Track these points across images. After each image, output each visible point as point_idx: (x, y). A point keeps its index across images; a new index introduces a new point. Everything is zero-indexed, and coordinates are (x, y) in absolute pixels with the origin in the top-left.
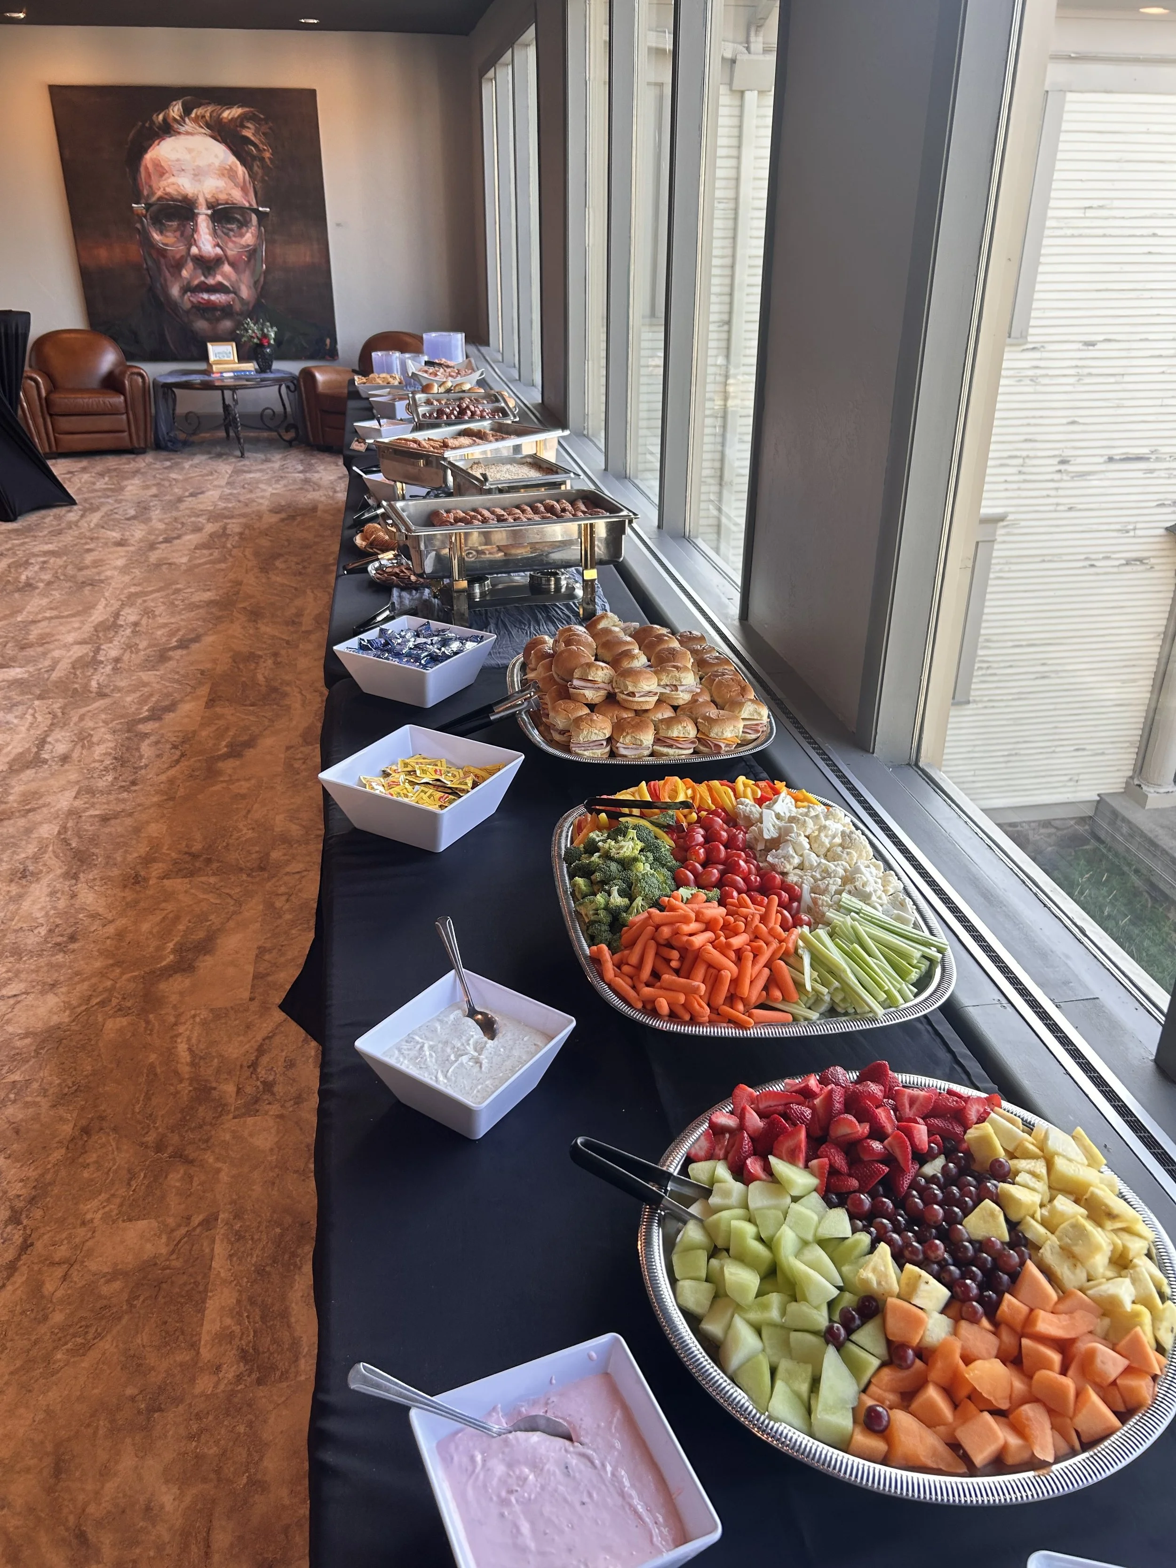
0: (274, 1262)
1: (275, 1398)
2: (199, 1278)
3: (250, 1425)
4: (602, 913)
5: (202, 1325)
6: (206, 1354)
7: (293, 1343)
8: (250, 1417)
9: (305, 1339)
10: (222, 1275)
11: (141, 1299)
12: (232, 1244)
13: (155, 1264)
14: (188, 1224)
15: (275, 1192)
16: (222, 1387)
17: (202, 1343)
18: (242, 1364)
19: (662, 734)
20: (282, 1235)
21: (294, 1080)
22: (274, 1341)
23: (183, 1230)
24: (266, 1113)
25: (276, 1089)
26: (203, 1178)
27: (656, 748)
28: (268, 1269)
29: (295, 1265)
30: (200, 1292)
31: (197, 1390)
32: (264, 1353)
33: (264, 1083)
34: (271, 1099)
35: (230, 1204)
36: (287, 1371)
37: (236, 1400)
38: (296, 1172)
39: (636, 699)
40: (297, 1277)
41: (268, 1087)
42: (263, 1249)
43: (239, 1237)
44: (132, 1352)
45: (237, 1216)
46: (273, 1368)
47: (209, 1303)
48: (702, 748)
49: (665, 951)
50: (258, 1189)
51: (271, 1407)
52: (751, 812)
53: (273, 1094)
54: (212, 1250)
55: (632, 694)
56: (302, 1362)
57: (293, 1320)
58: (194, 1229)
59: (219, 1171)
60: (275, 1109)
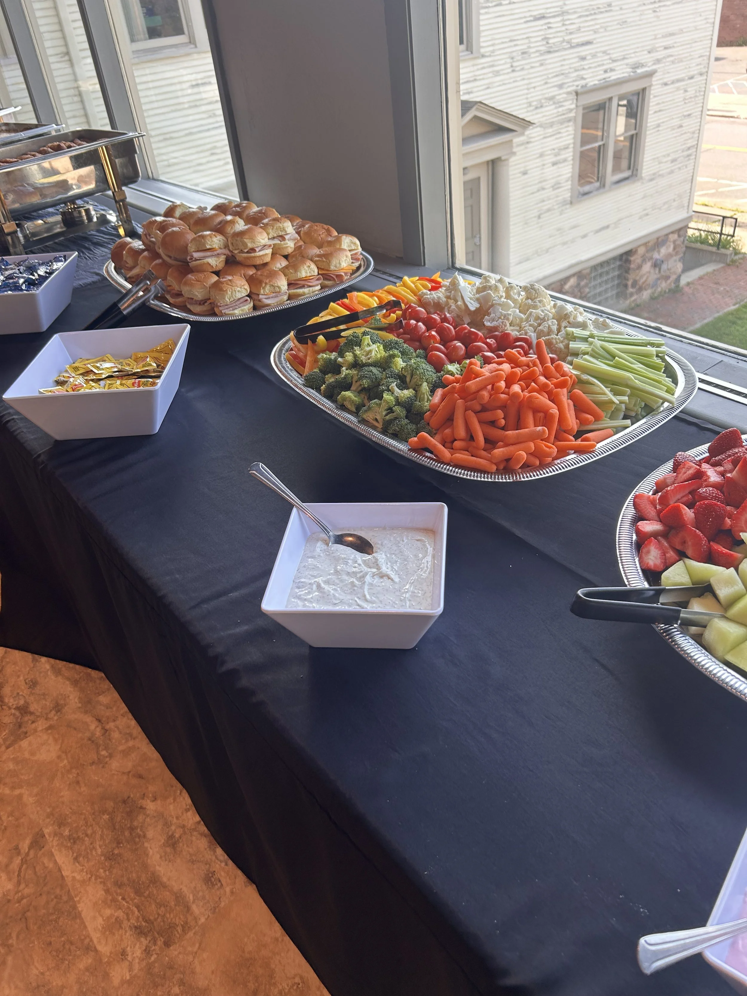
0: (119, 843)
1: (189, 949)
2: (58, 891)
3: (182, 983)
4: (397, 409)
5: (85, 927)
6: (104, 949)
7: (177, 897)
8: (178, 976)
9: (185, 889)
10: (78, 877)
11: (14, 935)
12: (71, 848)
13: (9, 901)
14: (19, 854)
15: (83, 789)
16: (136, 967)
17: (95, 941)
18: (143, 939)
19: (293, 277)
20: (111, 819)
21: (44, 694)
22: (160, 905)
23: (17, 861)
24: (35, 731)
25: (32, 708)
26: (9, 809)
27: (292, 291)
28: (116, 852)
29: (139, 837)
30: (66, 902)
31: (116, 981)
32: (156, 919)
33: (17, 708)
34: (32, 718)
35: (48, 817)
36: (186, 923)
37: (156, 970)
38: (93, 763)
39: (258, 254)
40: (146, 845)
41: (24, 710)
42: (102, 837)
43: (74, 840)
44: (34, 984)
45: (61, 823)
46: (172, 927)
47: (80, 907)
48: (327, 282)
49: (488, 416)
50: (66, 794)
51: (190, 958)
52: (439, 298)
53: (32, 713)
54: (56, 862)
55: (253, 250)
56: (194, 908)
57: (165, 879)
58: (27, 854)
59: (20, 797)
60: (41, 725)
